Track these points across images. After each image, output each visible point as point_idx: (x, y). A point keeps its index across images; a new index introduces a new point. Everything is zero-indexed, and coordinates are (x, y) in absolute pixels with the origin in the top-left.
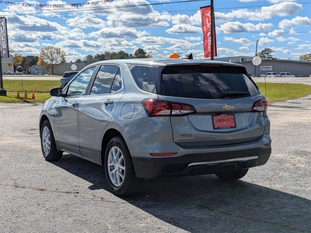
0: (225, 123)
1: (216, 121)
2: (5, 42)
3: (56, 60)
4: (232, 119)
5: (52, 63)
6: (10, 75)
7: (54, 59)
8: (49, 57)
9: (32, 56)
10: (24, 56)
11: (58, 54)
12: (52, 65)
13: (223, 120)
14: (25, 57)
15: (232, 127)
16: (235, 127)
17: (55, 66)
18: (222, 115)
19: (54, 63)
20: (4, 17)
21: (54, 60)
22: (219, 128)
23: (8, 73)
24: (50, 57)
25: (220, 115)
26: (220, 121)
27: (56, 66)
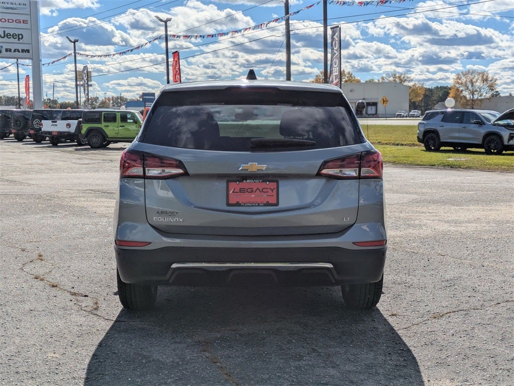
0: (253, 196)
1: (233, 192)
2: (336, 66)
3: (480, 92)
4: (272, 190)
5: (472, 97)
6: (400, 117)
7: (476, 91)
8: (468, 88)
9: (445, 87)
10: (430, 88)
11: (483, 82)
12: (473, 100)
13: (249, 190)
14: (433, 88)
15: (267, 204)
16: (277, 204)
17: (476, 102)
18: (248, 181)
19: (476, 97)
20: (338, 27)
21: (476, 93)
22: (238, 204)
23: (398, 115)
24: (470, 88)
25: (244, 181)
26: (242, 191)
27: (479, 102)
